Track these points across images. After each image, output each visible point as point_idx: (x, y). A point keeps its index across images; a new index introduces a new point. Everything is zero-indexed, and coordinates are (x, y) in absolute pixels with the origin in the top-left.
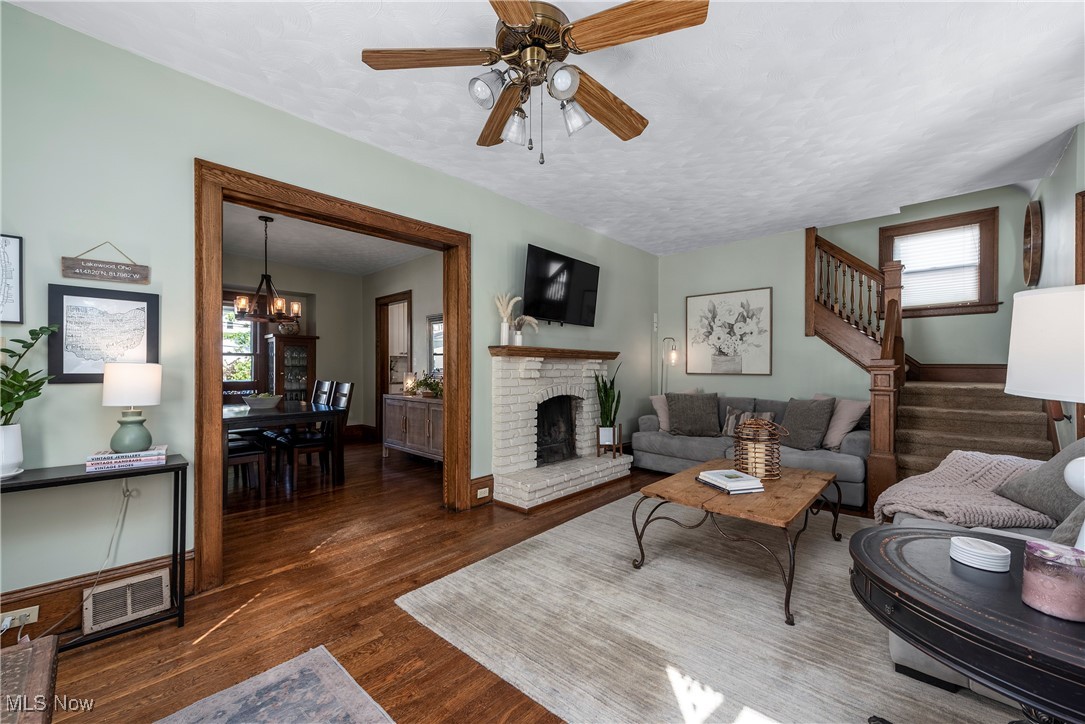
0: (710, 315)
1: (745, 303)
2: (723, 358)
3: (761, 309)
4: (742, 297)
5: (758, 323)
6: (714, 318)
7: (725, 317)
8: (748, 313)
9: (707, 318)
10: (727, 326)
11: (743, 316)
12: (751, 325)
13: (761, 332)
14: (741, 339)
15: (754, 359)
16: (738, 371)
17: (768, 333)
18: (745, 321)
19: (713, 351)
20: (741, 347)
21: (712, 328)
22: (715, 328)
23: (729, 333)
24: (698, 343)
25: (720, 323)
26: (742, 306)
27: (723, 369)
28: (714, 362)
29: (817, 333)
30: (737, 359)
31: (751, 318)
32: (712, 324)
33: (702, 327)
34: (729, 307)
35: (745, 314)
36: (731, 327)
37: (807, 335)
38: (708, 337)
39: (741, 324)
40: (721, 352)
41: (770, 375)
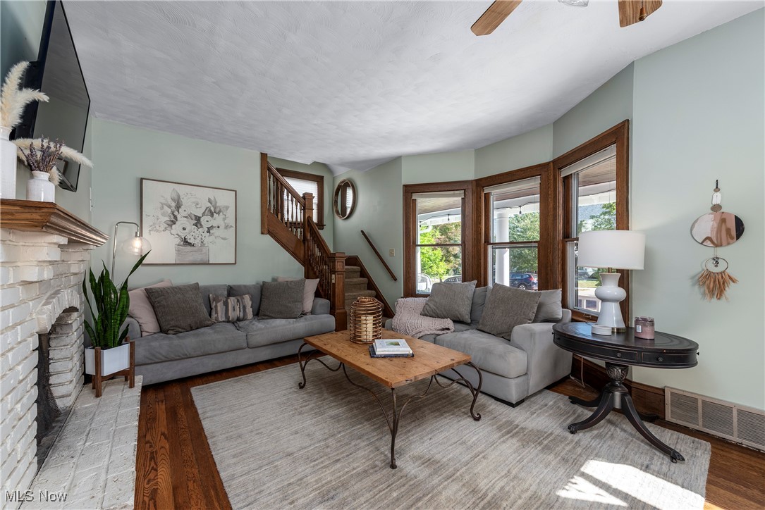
0: (173, 204)
1: (212, 199)
2: (189, 248)
3: (227, 208)
4: (210, 193)
5: (224, 219)
6: (178, 207)
7: (189, 207)
8: (215, 209)
9: (170, 207)
10: (193, 217)
11: (210, 211)
12: (217, 220)
13: (227, 227)
14: (208, 232)
15: (219, 249)
16: (205, 259)
17: (234, 228)
18: (212, 215)
19: (178, 241)
20: (208, 239)
21: (175, 217)
22: (179, 217)
23: (196, 225)
24: (157, 231)
25: (185, 214)
26: (210, 201)
27: (190, 258)
28: (178, 252)
29: (270, 233)
30: (204, 250)
31: (218, 213)
32: (176, 213)
33: (163, 214)
34: (195, 200)
35: (212, 209)
36: (198, 219)
37: (262, 233)
38: (171, 226)
39: (209, 218)
40: (186, 242)
41: (235, 264)
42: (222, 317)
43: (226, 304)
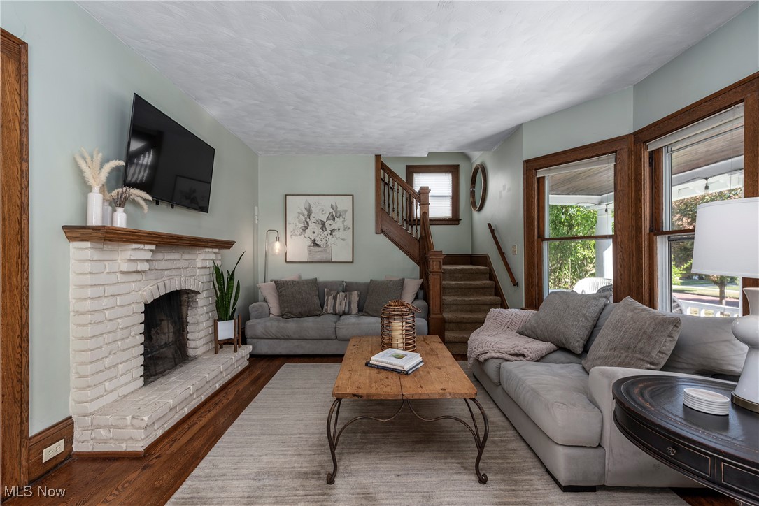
0: (306, 213)
1: (334, 205)
2: (317, 249)
3: (346, 211)
4: (332, 200)
5: (343, 222)
6: (309, 215)
7: (319, 215)
8: (336, 213)
9: (304, 215)
10: (320, 222)
11: (333, 215)
12: (338, 223)
13: (345, 229)
14: (331, 234)
15: (340, 251)
16: (329, 259)
17: (351, 230)
18: (334, 219)
19: (309, 243)
20: (331, 240)
21: (308, 223)
22: (310, 223)
23: (322, 229)
24: (296, 235)
25: (314, 220)
26: (332, 207)
27: (317, 258)
28: (310, 252)
29: (383, 232)
30: (328, 250)
31: (339, 217)
32: (308, 220)
33: (300, 222)
34: (322, 207)
35: (334, 214)
36: (323, 223)
37: (377, 233)
38: (305, 230)
39: (330, 222)
40: (315, 244)
41: (352, 262)
42: (330, 310)
43: (335, 298)
